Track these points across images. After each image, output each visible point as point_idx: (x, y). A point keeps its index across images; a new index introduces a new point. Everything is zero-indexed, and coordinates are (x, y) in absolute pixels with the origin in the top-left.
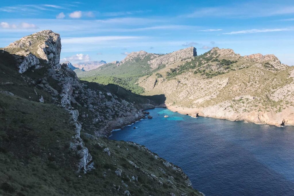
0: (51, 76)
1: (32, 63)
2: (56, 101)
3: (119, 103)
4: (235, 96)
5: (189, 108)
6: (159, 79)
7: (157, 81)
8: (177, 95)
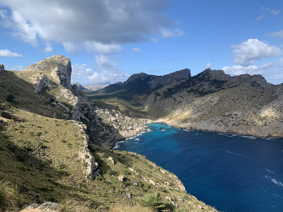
0: (62, 95)
2: (67, 117)
3: (122, 118)
4: (225, 112)
5: (184, 123)
6: (157, 97)
7: (155, 99)
8: (174, 111)
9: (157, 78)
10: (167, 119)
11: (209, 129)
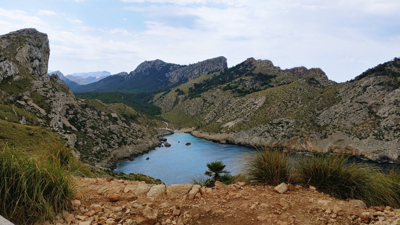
0: (35, 90)
1: (8, 73)
2: (43, 124)
3: (127, 126)
4: (273, 118)
5: (216, 133)
6: (180, 96)
7: (177, 99)
8: (203, 117)
9: (179, 68)
10: (193, 127)
11: (251, 143)
